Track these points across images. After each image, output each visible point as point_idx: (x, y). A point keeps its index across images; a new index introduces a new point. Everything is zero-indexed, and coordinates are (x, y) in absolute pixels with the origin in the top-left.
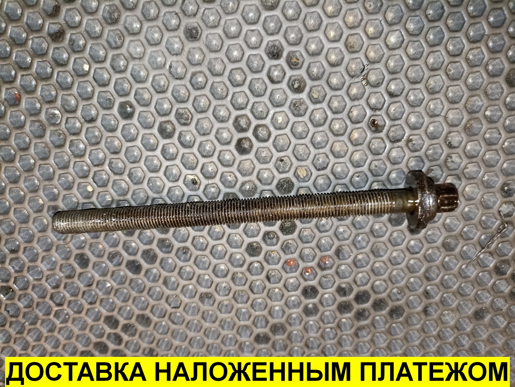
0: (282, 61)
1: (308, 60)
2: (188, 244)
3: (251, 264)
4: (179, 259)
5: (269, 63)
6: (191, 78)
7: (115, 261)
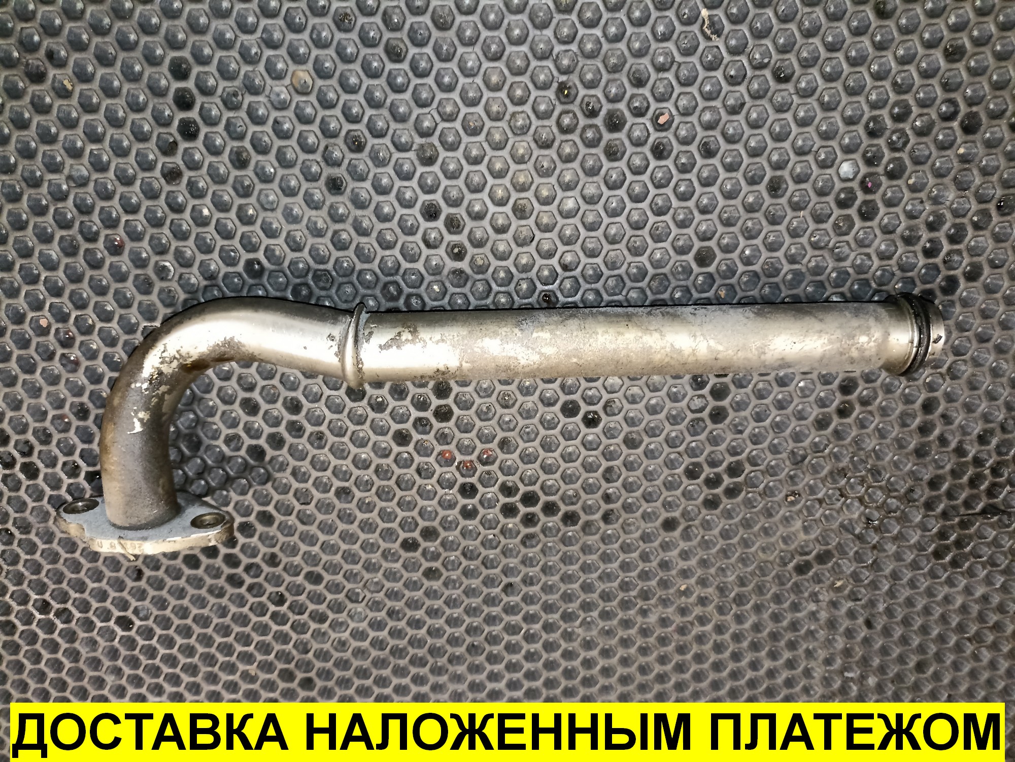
0: (440, 223)
1: (469, 224)
2: (323, 428)
3: (399, 454)
4: (312, 444)
5: (424, 225)
6: (333, 237)
7: (233, 445)
